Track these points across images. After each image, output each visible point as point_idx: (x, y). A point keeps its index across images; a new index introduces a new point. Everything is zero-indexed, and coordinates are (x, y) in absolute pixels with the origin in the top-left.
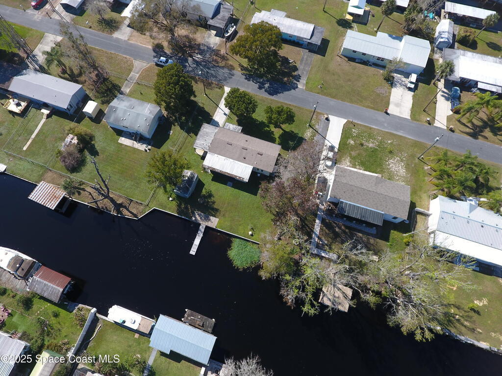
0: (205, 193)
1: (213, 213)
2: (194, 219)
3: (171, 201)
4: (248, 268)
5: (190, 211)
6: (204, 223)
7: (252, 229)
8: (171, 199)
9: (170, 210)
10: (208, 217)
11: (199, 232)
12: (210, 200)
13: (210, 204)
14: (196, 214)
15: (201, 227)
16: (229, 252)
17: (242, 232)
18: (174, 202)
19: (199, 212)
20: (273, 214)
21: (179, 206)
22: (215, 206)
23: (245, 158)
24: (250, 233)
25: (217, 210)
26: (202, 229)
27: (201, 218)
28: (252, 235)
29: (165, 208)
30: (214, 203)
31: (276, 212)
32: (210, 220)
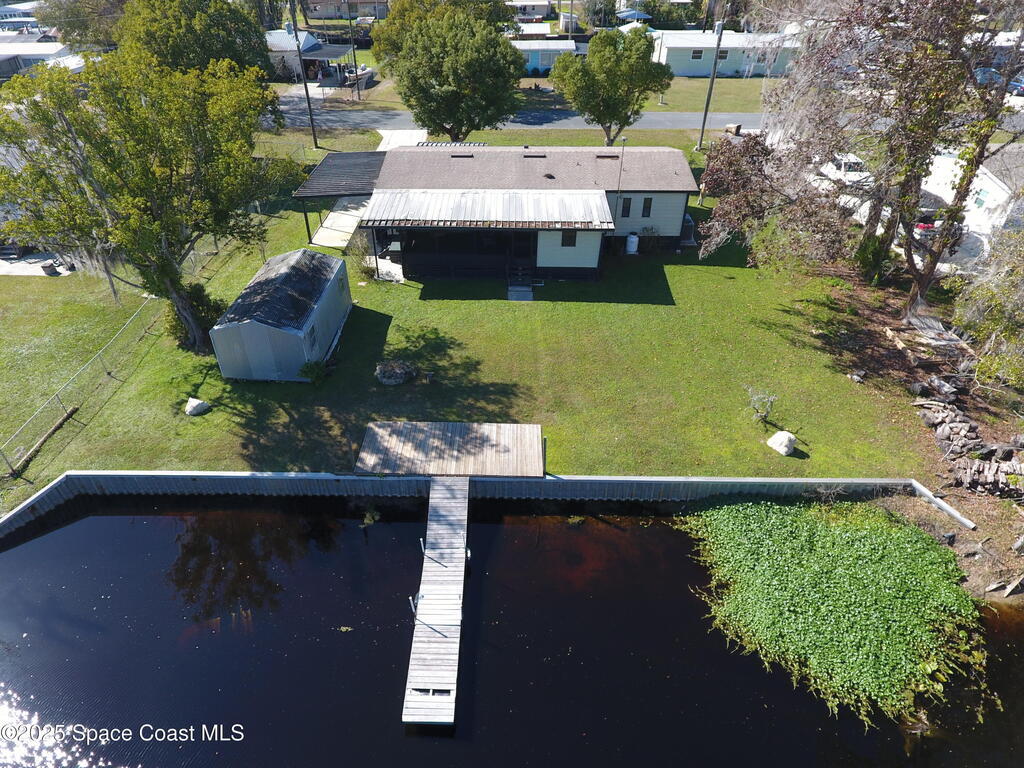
0: (404, 345)
1: (491, 408)
2: (370, 460)
3: (200, 412)
4: (957, 683)
5: (336, 431)
6: (451, 466)
7: (770, 424)
8: (193, 403)
9: (184, 458)
10: (469, 430)
11: (434, 530)
12: (444, 363)
13: (451, 373)
14: (381, 432)
15: (437, 497)
16: (721, 611)
17: (726, 451)
18: (219, 417)
19: (401, 423)
20: (816, 348)
21: (255, 424)
22: (487, 376)
23: (550, 177)
24: (779, 441)
25: (506, 391)
26: (450, 505)
27: (420, 446)
28: (795, 453)
29: (155, 456)
30: (472, 366)
31: (817, 337)
32: (484, 441)
